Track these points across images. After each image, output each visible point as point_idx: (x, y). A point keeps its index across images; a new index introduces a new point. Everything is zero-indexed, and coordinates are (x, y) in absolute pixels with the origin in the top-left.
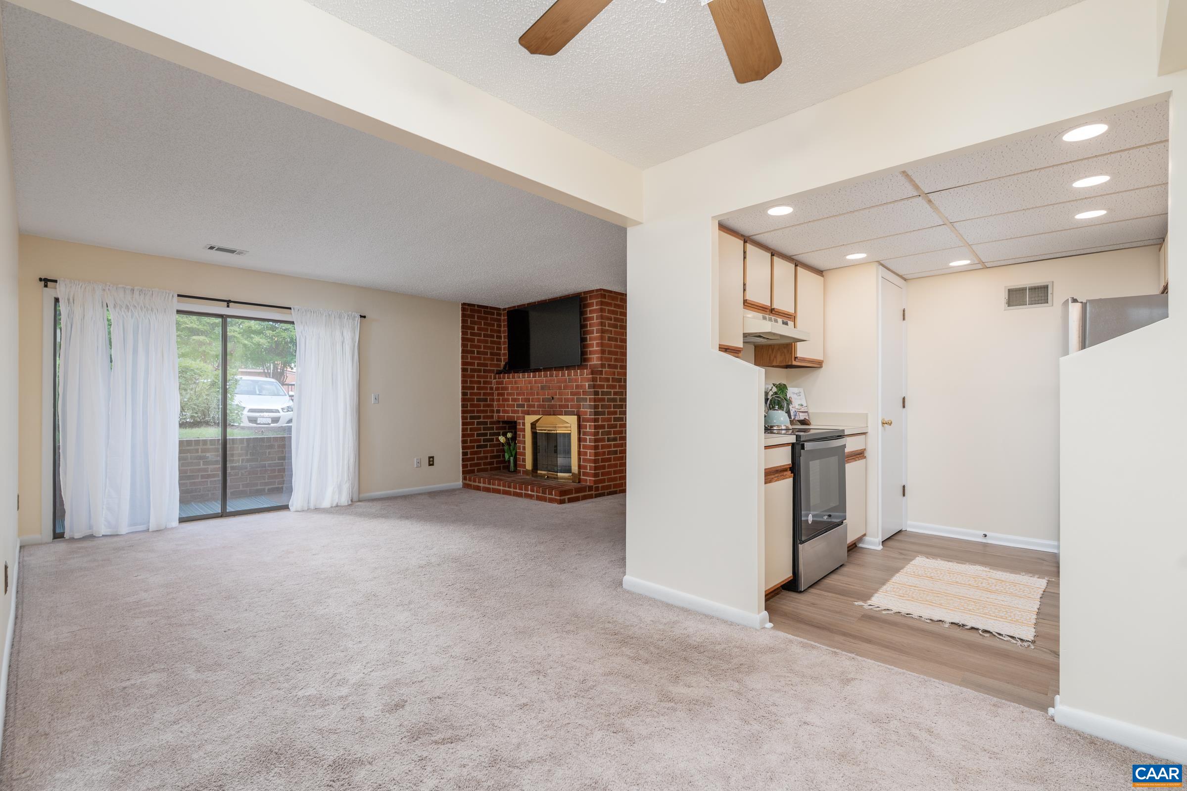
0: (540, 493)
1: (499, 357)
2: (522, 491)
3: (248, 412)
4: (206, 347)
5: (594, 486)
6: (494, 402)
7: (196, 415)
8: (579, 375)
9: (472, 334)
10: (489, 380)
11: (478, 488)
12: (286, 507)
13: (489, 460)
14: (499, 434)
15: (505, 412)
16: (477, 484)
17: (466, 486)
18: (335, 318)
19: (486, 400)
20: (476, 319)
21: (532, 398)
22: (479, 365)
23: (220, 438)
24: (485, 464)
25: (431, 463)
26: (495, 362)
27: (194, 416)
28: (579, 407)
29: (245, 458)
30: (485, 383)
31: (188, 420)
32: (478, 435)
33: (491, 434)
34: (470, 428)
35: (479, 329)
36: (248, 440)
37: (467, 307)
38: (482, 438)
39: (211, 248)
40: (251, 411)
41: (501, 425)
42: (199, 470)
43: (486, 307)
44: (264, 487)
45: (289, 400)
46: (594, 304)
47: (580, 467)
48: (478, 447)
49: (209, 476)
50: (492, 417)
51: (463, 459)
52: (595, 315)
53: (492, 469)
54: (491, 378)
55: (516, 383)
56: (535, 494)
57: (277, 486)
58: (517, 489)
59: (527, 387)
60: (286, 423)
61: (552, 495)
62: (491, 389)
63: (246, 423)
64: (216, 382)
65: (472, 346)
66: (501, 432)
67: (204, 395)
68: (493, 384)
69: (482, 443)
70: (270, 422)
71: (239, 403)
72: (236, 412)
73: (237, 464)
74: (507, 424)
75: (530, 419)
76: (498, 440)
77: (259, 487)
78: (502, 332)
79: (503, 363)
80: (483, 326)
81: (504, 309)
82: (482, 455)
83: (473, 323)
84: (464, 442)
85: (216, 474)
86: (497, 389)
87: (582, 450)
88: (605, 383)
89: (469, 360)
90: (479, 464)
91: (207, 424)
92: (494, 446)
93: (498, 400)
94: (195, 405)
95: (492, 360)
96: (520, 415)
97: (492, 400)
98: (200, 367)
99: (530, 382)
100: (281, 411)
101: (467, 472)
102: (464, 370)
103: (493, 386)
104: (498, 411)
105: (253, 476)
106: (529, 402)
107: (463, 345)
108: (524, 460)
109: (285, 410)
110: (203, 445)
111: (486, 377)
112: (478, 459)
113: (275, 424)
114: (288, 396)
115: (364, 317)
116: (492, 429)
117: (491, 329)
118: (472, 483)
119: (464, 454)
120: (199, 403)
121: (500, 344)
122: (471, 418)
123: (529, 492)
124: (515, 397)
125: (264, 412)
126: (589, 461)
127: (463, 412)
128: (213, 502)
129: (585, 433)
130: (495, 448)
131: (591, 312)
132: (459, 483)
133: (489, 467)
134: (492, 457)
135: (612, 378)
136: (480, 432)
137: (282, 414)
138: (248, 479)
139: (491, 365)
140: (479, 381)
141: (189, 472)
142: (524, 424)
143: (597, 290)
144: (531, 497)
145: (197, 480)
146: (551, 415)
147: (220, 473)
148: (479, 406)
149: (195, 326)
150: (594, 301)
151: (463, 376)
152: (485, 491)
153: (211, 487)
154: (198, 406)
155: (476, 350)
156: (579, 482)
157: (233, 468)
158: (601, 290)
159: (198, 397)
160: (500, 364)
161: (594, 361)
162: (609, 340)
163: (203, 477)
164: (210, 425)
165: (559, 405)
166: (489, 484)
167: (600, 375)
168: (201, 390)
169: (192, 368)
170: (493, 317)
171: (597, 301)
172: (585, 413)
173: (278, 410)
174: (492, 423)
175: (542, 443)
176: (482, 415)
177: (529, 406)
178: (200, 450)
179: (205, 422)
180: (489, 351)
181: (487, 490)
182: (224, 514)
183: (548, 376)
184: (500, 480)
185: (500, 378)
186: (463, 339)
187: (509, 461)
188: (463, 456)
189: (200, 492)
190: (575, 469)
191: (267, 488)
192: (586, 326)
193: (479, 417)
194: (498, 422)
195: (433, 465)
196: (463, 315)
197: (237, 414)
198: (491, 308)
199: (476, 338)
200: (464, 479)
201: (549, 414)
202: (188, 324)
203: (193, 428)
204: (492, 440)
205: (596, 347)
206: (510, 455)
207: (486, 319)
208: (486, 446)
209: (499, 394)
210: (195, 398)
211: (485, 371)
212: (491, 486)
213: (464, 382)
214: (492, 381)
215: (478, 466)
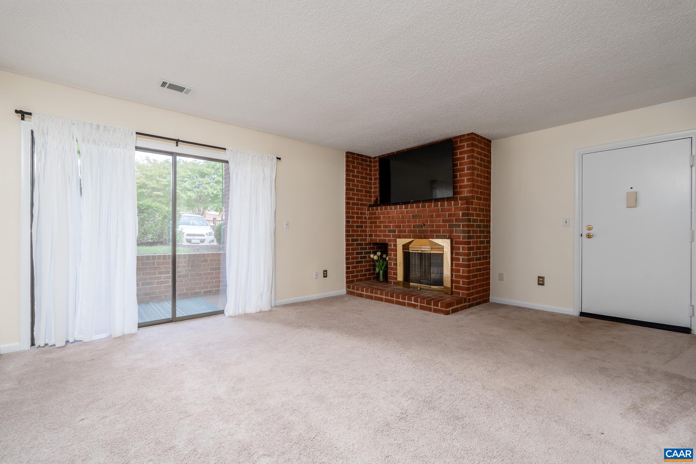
0: (424, 304)
1: (370, 194)
2: (405, 301)
3: (186, 236)
4: (161, 198)
5: (468, 298)
6: (367, 228)
7: (154, 238)
8: (453, 205)
9: (353, 176)
10: (364, 211)
11: (361, 296)
12: (222, 312)
13: (364, 273)
14: (370, 253)
15: (376, 236)
16: (360, 292)
17: (349, 293)
18: (258, 158)
19: (362, 227)
20: (356, 165)
21: (403, 225)
22: (358, 199)
23: (171, 254)
24: (361, 276)
25: (325, 275)
26: (368, 198)
27: (153, 238)
28: (452, 232)
29: (187, 269)
30: (362, 213)
31: (150, 241)
32: (357, 253)
33: (366, 253)
34: (352, 248)
35: (358, 172)
36: (189, 255)
37: (350, 155)
38: (359, 256)
39: (164, 84)
40: (188, 235)
41: (372, 246)
42: (155, 278)
43: (362, 156)
44: (200, 290)
45: (210, 229)
46: (465, 146)
47: (452, 281)
48: (357, 262)
49: (162, 283)
50: (366, 240)
51: (346, 272)
52: (466, 156)
53: (366, 279)
54: (365, 210)
55: (388, 213)
56: (419, 304)
57: (209, 289)
58: (400, 299)
59: (399, 217)
60: (209, 243)
61: (438, 307)
62: (366, 218)
63: (185, 243)
64: (167, 216)
65: (353, 185)
66: (372, 251)
67: (159, 224)
68: (367, 215)
69: (359, 260)
70: (199, 242)
71: (181, 230)
72: (179, 235)
73: (182, 274)
74: (375, 245)
75: (401, 242)
76: (370, 257)
77: (197, 291)
78: (372, 175)
79: (373, 199)
80: (360, 170)
81: (375, 158)
82: (359, 269)
83: (354, 167)
84: (347, 259)
85: (168, 280)
86: (370, 218)
87: (454, 267)
88: (475, 212)
89: (351, 196)
90: (357, 276)
91: (161, 243)
92: (367, 262)
93: (371, 227)
94: (154, 231)
95: (366, 196)
96: (391, 238)
97: (366, 227)
98: (157, 206)
99: (402, 213)
100: (205, 235)
101: (349, 282)
102: (347, 203)
103: (366, 216)
104: (371, 236)
105: (193, 282)
106: (400, 228)
107: (347, 184)
108: (396, 274)
109: (208, 235)
110: (158, 259)
111: (362, 209)
112: (357, 272)
113: (202, 244)
114: (209, 226)
115: (280, 159)
116: (366, 249)
117: (365, 173)
118: (355, 291)
119: (348, 268)
120: (156, 230)
121: (371, 184)
122: (353, 240)
123: (413, 302)
124: (387, 224)
125: (195, 236)
126: (462, 277)
127: (347, 236)
128: (166, 302)
129: (457, 254)
130: (368, 264)
131: (461, 153)
132: (343, 291)
133: (364, 278)
134: (366, 270)
135: (479, 208)
136: (358, 251)
137: (206, 237)
138: (189, 285)
139: (366, 200)
140: (357, 212)
141: (148, 279)
142: (395, 245)
143: (468, 135)
144: (414, 306)
145: (154, 286)
146: (422, 238)
147: (170, 280)
148: (357, 231)
149: (155, 186)
150: (465, 144)
151: (347, 208)
152: (367, 298)
153: (163, 291)
154: (156, 232)
155: (355, 188)
156: (451, 294)
157: (179, 276)
158: (472, 133)
159: (156, 225)
160: (371, 200)
161: (465, 194)
162: (477, 176)
163: (158, 283)
164: (163, 244)
165: (430, 231)
166: (372, 292)
167: (472, 205)
168: (158, 221)
169: (152, 207)
170: (367, 163)
171: (468, 144)
172: (459, 237)
173: (204, 235)
174: (366, 244)
175: (415, 262)
176: (359, 238)
177: (400, 231)
178: (156, 264)
179: (159, 242)
180: (364, 189)
181: (371, 298)
182: (174, 320)
183: (421, 207)
184: (377, 289)
185: (374, 210)
186: (347, 180)
187: (379, 273)
188: (346, 269)
189: (156, 294)
190: (447, 283)
191: (202, 291)
192: (456, 165)
193: (357, 240)
194: (370, 244)
195: (326, 277)
196: (347, 161)
197: (180, 237)
198: (366, 157)
199: (356, 179)
200: (348, 287)
201: (420, 238)
202: (151, 185)
203: (152, 246)
204: (365, 257)
205: (467, 182)
206: (380, 269)
207: (362, 165)
208: (361, 262)
209: (371, 223)
210: (154, 226)
211: (362, 205)
212: (374, 295)
213: (347, 213)
214: (366, 213)
215: (356, 278)
